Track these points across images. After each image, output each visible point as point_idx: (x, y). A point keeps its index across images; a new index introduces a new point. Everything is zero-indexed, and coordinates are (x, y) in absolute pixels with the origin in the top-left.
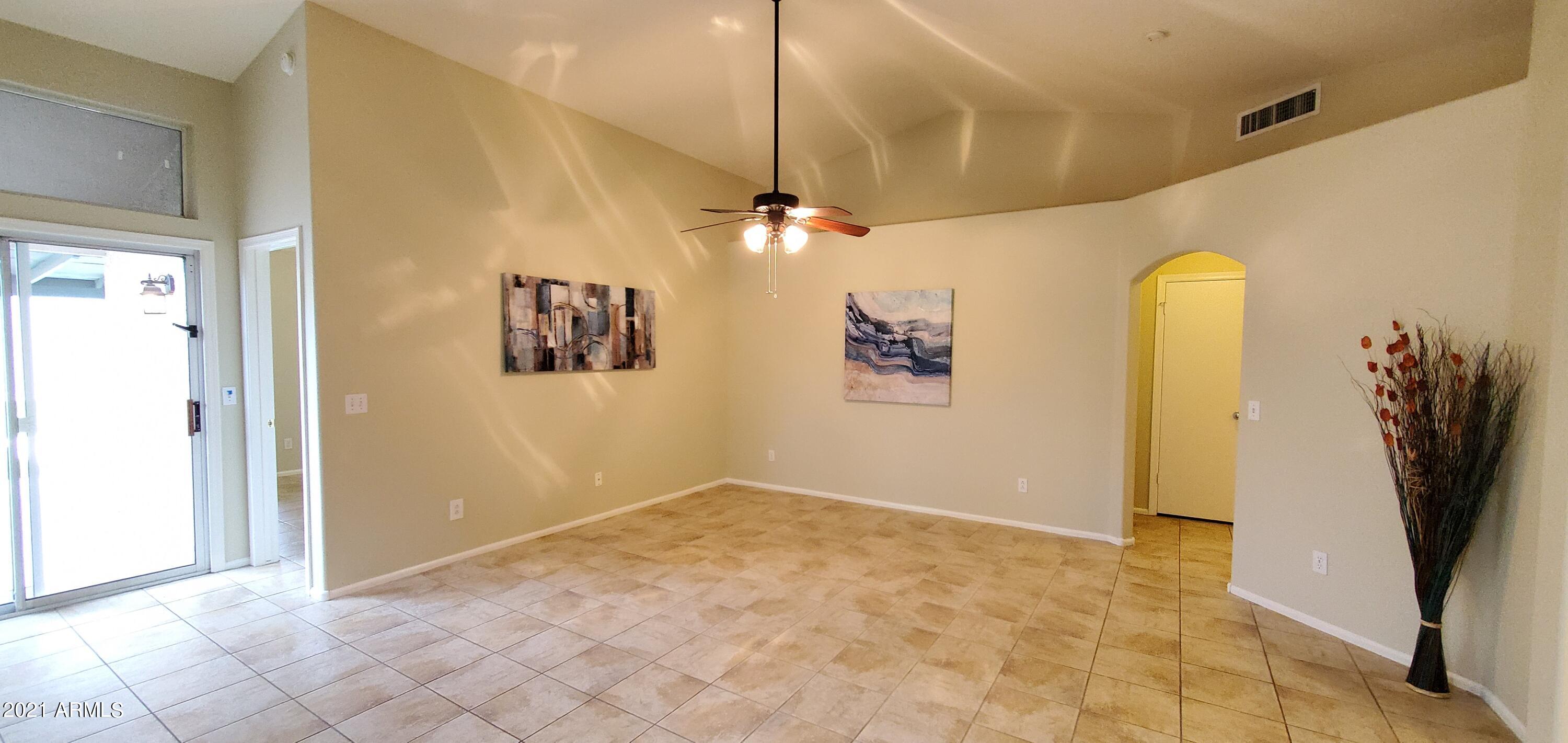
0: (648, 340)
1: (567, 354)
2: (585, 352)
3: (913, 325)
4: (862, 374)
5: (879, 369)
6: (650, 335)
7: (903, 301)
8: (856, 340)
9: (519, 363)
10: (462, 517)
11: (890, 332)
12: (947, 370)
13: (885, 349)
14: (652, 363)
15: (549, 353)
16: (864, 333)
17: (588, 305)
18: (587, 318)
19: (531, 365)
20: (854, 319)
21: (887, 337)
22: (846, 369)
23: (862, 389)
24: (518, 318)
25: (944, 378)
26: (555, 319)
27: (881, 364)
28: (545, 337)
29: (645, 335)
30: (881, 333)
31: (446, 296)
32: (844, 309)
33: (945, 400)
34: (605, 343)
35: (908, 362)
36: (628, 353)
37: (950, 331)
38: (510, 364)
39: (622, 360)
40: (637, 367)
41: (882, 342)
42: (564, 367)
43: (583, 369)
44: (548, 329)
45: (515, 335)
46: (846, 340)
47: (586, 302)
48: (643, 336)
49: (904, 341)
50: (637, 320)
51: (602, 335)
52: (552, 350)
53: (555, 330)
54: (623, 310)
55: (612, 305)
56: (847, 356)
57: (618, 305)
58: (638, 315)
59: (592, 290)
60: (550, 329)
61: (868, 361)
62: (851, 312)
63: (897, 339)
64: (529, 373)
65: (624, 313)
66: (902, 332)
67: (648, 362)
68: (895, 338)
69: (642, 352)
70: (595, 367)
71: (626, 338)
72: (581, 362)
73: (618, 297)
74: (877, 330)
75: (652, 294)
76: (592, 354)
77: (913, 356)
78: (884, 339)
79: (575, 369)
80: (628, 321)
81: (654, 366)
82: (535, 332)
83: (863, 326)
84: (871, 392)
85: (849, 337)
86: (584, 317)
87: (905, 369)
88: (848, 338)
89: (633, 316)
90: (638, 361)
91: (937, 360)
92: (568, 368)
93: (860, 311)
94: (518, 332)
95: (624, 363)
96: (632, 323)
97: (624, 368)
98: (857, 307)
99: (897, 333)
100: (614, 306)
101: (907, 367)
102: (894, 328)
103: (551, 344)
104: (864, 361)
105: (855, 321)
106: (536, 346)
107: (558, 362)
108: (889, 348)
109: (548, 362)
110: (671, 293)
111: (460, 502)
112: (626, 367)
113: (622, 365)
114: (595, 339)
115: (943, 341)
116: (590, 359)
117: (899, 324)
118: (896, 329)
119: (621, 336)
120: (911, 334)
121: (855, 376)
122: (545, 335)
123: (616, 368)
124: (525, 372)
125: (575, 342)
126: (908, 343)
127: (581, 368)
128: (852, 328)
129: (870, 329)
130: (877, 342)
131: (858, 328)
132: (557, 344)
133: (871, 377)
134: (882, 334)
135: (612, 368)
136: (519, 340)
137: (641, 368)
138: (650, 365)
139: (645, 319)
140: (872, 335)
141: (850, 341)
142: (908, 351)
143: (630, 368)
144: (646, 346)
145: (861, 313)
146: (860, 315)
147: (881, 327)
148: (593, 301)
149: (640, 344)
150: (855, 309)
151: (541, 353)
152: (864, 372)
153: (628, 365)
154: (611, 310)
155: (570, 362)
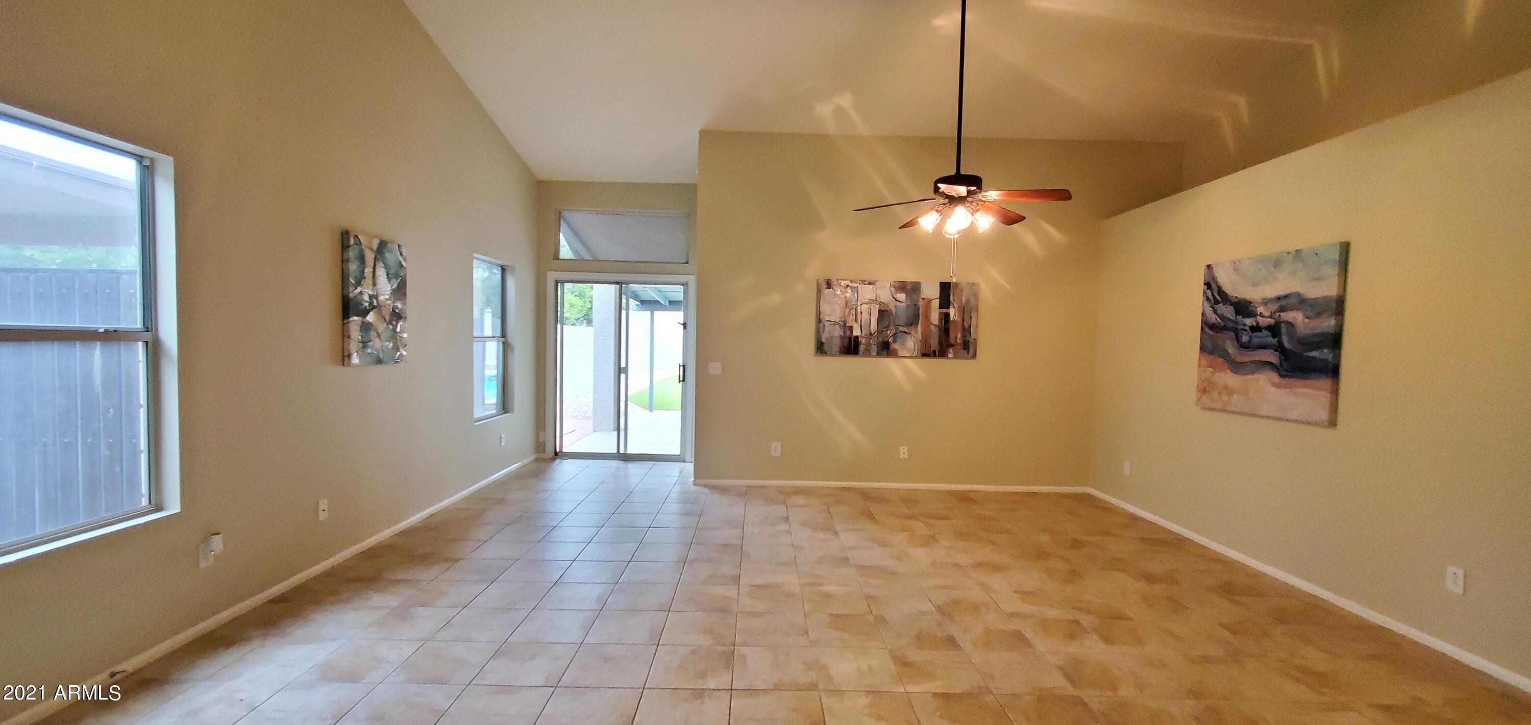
0: (966, 331)
1: (871, 342)
2: (891, 340)
3: (1284, 302)
4: (1218, 374)
5: (1237, 367)
6: (970, 326)
7: (1272, 268)
8: (1213, 327)
9: (826, 348)
10: (779, 455)
11: (1252, 315)
12: (1333, 371)
13: (1245, 338)
14: (971, 351)
15: (854, 340)
16: (1222, 317)
17: (896, 300)
18: (894, 311)
19: (836, 349)
20: (1211, 298)
21: (1249, 322)
22: (1199, 366)
23: (1216, 394)
24: (827, 313)
25: (1325, 383)
26: (861, 312)
27: (1239, 359)
28: (851, 328)
29: (963, 325)
30: (1241, 317)
31: (775, 298)
32: (1201, 287)
33: (1323, 414)
34: (913, 333)
35: (1272, 357)
36: (940, 343)
37: (1338, 306)
38: (821, 348)
39: (932, 349)
40: (950, 355)
41: (1242, 329)
42: (867, 353)
43: (888, 355)
44: (854, 321)
45: (824, 326)
46: (1202, 328)
47: (894, 298)
48: (960, 327)
49: (1269, 328)
50: (953, 312)
51: (911, 325)
52: (857, 337)
53: (861, 321)
54: (936, 303)
55: (923, 299)
56: (1203, 349)
57: (930, 299)
58: (954, 307)
59: (902, 287)
60: (856, 321)
61: (1225, 355)
62: (1208, 290)
63: (1261, 324)
64: (834, 356)
65: (938, 306)
66: (1267, 314)
67: (966, 351)
68: (1258, 323)
69: (959, 341)
70: (900, 353)
71: (938, 328)
72: (885, 349)
73: (931, 291)
74: (1238, 312)
75: (974, 288)
76: (898, 343)
77: (1280, 349)
78: (1245, 325)
79: (879, 354)
80: (941, 313)
81: (974, 356)
82: (841, 323)
83: (1221, 308)
84: (1225, 398)
85: (1206, 325)
86: (891, 310)
87: (1269, 366)
88: (1203, 326)
89: (948, 307)
90: (953, 350)
91: (1314, 354)
92: (871, 353)
93: (1219, 288)
94: (826, 323)
95: (934, 352)
96: (947, 315)
97: (935, 356)
98: (1216, 283)
99: (1261, 315)
100: (925, 300)
101: (1271, 363)
102: (1258, 309)
103: (856, 332)
104: (1220, 356)
105: (1213, 302)
106: (842, 334)
107: (862, 348)
108: (1251, 337)
109: (852, 348)
110: (1006, 284)
111: (779, 444)
112: (937, 355)
113: (933, 354)
114: (901, 329)
115: (1328, 324)
116: (895, 346)
117: (1266, 302)
118: (1260, 309)
119: (932, 327)
120: (1280, 315)
121: (1209, 375)
122: (850, 325)
123: (924, 355)
124: (832, 355)
125: (879, 332)
126: (1274, 330)
127: (885, 353)
128: (1209, 311)
129: (1228, 311)
130: (1236, 329)
131: (1215, 311)
132: (862, 332)
133: (1228, 378)
134: (1243, 318)
135: (920, 355)
136: (827, 329)
137: (956, 357)
138: (968, 354)
139: (964, 311)
140: (1231, 321)
141: (1207, 330)
142: (1274, 341)
143: (942, 356)
144: (964, 336)
145: (1221, 292)
146: (1218, 294)
147: (1243, 308)
148: (902, 296)
149: (956, 335)
150: (1214, 286)
151: (846, 341)
152: (1219, 371)
153: (941, 353)
154: (921, 303)
155: (874, 349)
